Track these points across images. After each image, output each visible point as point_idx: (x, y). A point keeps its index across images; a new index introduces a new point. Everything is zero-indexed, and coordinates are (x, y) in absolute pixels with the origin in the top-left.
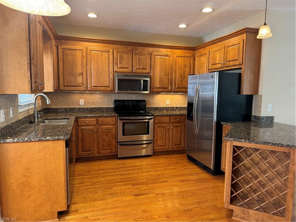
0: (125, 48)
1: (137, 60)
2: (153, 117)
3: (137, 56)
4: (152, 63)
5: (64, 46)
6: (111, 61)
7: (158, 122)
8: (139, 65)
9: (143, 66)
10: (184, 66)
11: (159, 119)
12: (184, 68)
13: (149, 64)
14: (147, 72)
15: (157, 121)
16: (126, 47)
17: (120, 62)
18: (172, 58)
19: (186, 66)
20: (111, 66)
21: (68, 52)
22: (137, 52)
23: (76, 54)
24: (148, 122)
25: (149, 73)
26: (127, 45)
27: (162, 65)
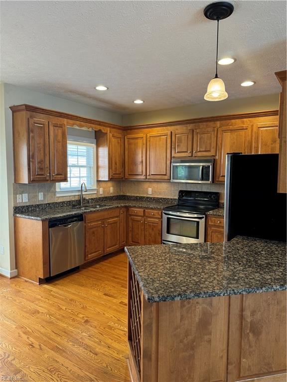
0: (185, 128)
1: (199, 140)
2: (204, 216)
3: (199, 135)
4: (219, 143)
5: (129, 136)
6: (169, 145)
7: (213, 224)
8: (200, 147)
9: (206, 147)
10: (272, 141)
11: (215, 220)
12: (272, 144)
13: (214, 144)
14: (211, 155)
15: (212, 222)
16: (186, 126)
17: (178, 145)
18: (250, 131)
19: (275, 142)
20: (169, 151)
21: (132, 141)
22: (198, 131)
23: (137, 143)
24: (198, 223)
25: (214, 156)
26: (187, 123)
27: (234, 143)
